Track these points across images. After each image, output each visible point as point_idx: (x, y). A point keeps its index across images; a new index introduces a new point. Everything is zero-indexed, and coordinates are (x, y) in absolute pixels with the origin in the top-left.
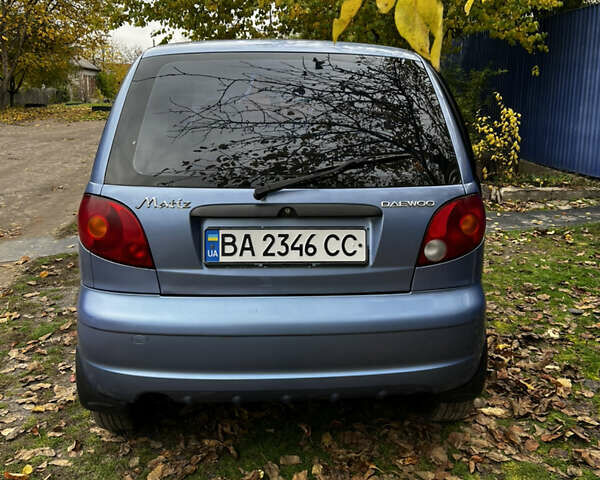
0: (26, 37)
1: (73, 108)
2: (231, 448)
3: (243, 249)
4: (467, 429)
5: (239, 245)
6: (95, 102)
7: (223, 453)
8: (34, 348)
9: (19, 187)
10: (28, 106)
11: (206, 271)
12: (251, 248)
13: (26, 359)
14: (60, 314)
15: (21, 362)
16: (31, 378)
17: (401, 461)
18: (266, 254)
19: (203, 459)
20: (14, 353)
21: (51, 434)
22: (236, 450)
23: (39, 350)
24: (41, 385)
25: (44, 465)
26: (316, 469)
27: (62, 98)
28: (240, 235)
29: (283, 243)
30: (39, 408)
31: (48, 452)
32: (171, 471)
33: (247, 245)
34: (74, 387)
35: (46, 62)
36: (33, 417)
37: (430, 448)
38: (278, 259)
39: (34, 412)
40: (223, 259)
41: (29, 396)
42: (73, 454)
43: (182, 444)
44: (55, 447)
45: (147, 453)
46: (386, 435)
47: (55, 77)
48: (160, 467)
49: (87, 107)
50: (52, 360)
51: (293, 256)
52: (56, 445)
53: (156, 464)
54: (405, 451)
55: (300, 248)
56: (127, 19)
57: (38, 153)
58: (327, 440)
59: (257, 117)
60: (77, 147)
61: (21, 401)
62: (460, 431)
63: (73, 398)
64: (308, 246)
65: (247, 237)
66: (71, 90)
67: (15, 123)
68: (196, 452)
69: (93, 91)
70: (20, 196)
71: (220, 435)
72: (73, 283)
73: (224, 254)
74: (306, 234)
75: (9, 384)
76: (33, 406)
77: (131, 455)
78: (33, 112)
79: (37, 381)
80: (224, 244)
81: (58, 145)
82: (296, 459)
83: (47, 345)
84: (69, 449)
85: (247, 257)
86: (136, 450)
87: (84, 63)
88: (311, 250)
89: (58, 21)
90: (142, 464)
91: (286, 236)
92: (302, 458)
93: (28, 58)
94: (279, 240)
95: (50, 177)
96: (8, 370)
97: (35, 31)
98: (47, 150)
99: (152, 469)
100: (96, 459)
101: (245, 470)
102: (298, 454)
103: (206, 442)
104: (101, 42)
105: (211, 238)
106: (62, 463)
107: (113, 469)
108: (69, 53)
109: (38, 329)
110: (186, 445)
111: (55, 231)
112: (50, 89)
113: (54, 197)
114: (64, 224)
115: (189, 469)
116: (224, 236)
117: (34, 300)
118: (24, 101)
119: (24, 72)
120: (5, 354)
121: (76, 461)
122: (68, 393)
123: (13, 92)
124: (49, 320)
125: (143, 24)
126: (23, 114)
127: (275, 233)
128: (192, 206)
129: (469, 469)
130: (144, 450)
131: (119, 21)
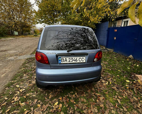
0: (24, 25)
1: (31, 35)
2: (62, 91)
3: (65, 61)
4: (96, 84)
5: (64, 60)
6: (34, 35)
7: (61, 92)
8: (28, 74)
9: (24, 47)
10: (25, 35)
11: (59, 65)
12: (66, 61)
13: (27, 76)
14: (32, 68)
15: (26, 76)
16: (28, 79)
17: (88, 91)
18: (69, 61)
19: (58, 93)
20: (24, 75)
21: (32, 90)
22: (63, 91)
23: (29, 74)
24: (29, 81)
25: (31, 96)
26: (76, 94)
27: (29, 34)
28: (64, 58)
29: (72, 60)
30: (29, 85)
31: (32, 94)
32: (53, 96)
33: (66, 60)
34: (35, 81)
35: (27, 29)
36: (29, 87)
37: (92, 88)
38: (71, 62)
39: (29, 86)
40: (62, 63)
41: (28, 83)
42: (36, 94)
43: (54, 91)
44: (32, 93)
45: (48, 93)
46: (85, 87)
47: (28, 31)
48: (51, 95)
49: (33, 35)
50: (31, 76)
51: (74, 62)
52: (33, 92)
53: (50, 95)
54: (88, 89)
55: (75, 60)
56: (39, 23)
57: (26, 42)
58: (76, 88)
59: (62, 37)
60: (32, 41)
61: (26, 84)
62: (95, 85)
63: (35, 83)
64: (76, 60)
65: (66, 59)
66: (31, 33)
67: (23, 37)
68: (56, 92)
69: (34, 33)
70: (24, 48)
71: (60, 89)
72: (33, 62)
73: (62, 62)
74: (76, 58)
75: (24, 81)
76: (28, 85)
77: (45, 93)
78: (25, 36)
79: (29, 80)
80: (62, 60)
81: (29, 41)
82: (72, 92)
83: (30, 73)
84: (35, 93)
85: (66, 62)
86: (46, 92)
87: (32, 29)
88: (76, 61)
89: (28, 23)
90: (48, 95)
91: (72, 58)
92: (73, 92)
93: (24, 28)
94: (71, 59)
95: (28, 45)
96: (24, 78)
97: (25, 24)
98: (28, 41)
99: (49, 96)
100: (40, 94)
101: (65, 95)
102: (73, 91)
103: (58, 90)
104: (35, 26)
105: (60, 59)
106: (34, 96)
107: (43, 96)
108: (30, 28)
109: (28, 70)
110: (54, 90)
111: (30, 54)
112: (28, 33)
113: (29, 48)
114: (31, 53)
115: (56, 95)
116: (62, 59)
117: (27, 65)
118: (24, 34)
119: (24, 30)
120: (23, 75)
121: (37, 95)
122: (34, 82)
123: (22, 33)
124: (30, 69)
125: (41, 24)
126: (24, 36)
127: (70, 58)
128: (56, 54)
129: (98, 92)
130: (48, 92)
131: (38, 23)
